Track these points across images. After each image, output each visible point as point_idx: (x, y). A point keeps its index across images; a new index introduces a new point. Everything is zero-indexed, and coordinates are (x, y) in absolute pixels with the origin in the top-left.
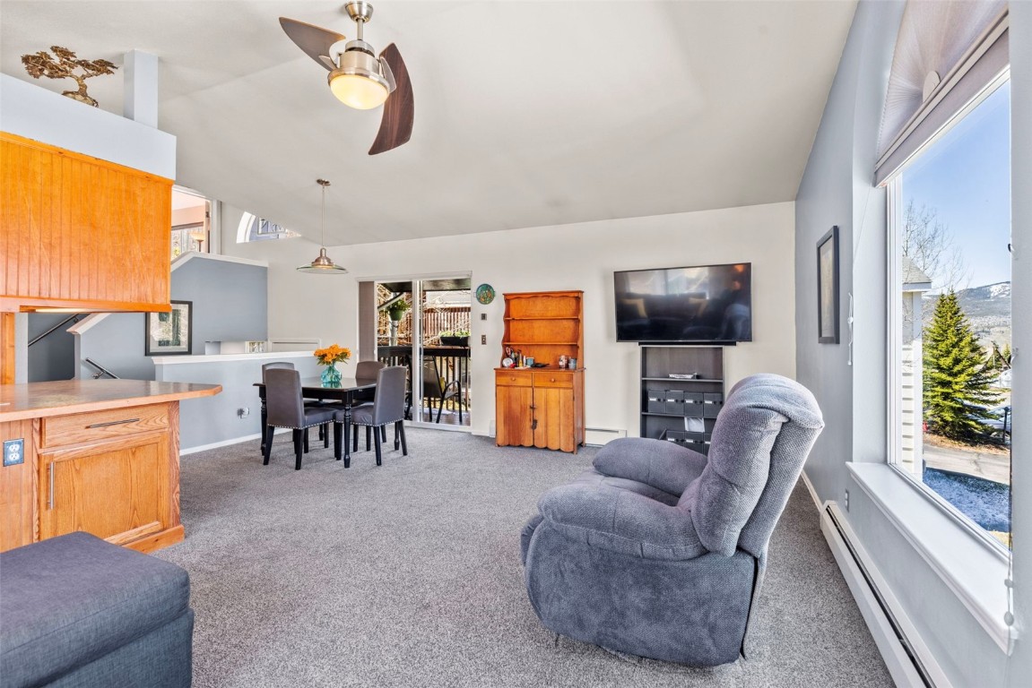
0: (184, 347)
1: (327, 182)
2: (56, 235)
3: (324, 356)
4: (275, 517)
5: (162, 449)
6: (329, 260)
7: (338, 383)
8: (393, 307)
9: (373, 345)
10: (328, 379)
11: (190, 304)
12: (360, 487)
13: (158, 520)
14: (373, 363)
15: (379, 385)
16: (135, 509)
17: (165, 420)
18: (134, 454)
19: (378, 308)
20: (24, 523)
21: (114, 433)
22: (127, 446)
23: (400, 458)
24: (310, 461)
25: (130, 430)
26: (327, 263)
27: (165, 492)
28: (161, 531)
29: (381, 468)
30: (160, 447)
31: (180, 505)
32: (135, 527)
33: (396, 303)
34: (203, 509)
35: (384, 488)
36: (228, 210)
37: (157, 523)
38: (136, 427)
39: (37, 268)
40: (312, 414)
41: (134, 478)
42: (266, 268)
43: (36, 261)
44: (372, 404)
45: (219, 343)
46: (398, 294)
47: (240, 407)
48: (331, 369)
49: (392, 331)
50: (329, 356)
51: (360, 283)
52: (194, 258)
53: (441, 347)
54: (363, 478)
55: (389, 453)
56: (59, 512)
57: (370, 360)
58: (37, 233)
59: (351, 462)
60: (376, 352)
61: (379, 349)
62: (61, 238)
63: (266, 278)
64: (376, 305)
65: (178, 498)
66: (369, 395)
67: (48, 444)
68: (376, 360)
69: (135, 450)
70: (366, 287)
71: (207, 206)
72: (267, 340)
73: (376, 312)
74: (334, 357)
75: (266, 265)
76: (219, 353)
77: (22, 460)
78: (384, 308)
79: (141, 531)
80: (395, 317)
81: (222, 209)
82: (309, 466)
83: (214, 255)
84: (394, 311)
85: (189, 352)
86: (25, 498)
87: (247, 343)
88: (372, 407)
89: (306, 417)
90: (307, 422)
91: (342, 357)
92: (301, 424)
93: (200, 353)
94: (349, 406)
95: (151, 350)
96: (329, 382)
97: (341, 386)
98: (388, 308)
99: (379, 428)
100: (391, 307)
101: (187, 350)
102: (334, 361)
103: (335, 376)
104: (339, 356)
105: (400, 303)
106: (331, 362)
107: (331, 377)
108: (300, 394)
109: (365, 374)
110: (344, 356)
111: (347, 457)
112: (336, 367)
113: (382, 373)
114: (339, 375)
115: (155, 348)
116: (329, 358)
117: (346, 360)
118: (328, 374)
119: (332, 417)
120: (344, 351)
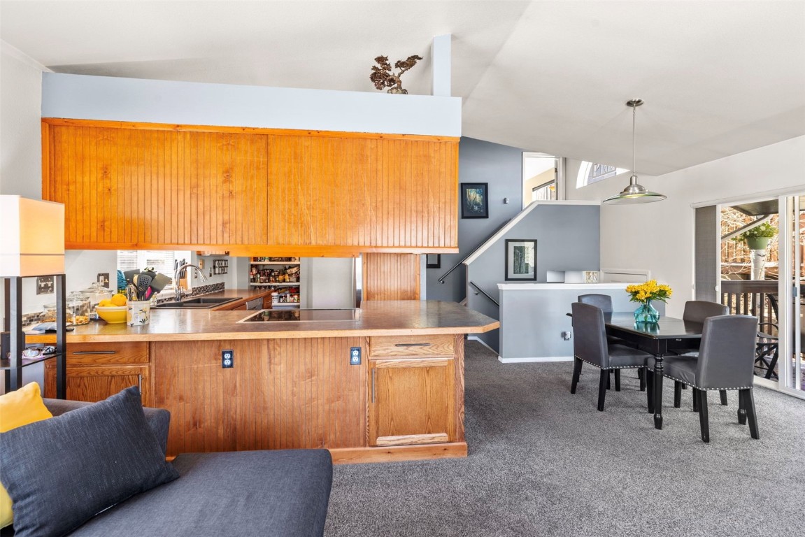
0: (531, 274)
1: (639, 101)
2: (379, 199)
3: (637, 292)
4: (551, 467)
5: (449, 372)
6: (640, 188)
7: (654, 326)
8: (751, 234)
9: (715, 280)
10: (641, 318)
11: (535, 241)
12: (667, 469)
13: (446, 432)
14: (708, 304)
15: (707, 336)
16: (429, 418)
17: (452, 348)
18: (428, 372)
20: (361, 408)
21: (414, 353)
22: (421, 365)
23: (744, 441)
24: (618, 403)
25: (425, 352)
26: (637, 191)
27: (451, 410)
28: (447, 442)
29: (708, 447)
30: (447, 370)
31: (465, 423)
32: (429, 433)
33: (755, 229)
34: (499, 427)
35: (702, 487)
36: (571, 163)
37: (445, 434)
38: (430, 350)
39: (369, 225)
40: (618, 355)
41: (428, 393)
42: (599, 206)
43: (369, 220)
44: (695, 354)
46: (759, 217)
47: (564, 330)
48: (646, 308)
49: (756, 261)
50: (642, 293)
51: (697, 209)
52: (539, 205)
54: (675, 455)
55: (727, 424)
56: (380, 405)
57: (710, 300)
58: (369, 200)
59: (664, 423)
60: (718, 288)
62: (382, 201)
63: (599, 215)
64: (722, 234)
65: (463, 417)
66: (694, 344)
67: (373, 354)
68: (719, 300)
69: (429, 370)
70: (704, 212)
71: (556, 163)
72: (599, 270)
74: (648, 295)
77: (360, 363)
78: (736, 236)
79: (433, 438)
80: (753, 245)
81: (566, 164)
82: (613, 409)
83: (561, 202)
84: (754, 238)
85: (534, 279)
86: (362, 389)
87: (584, 273)
88: (694, 360)
89: (611, 358)
90: (612, 363)
91: (659, 295)
92: (604, 364)
93: (544, 281)
94: (661, 356)
95: (509, 277)
96: (643, 322)
97: (659, 328)
98: (745, 235)
99: (705, 392)
100: (748, 233)
101: (533, 277)
102: (649, 299)
103: (651, 316)
104: (655, 294)
105: (763, 228)
106: (645, 301)
107: (646, 317)
108: (603, 333)
109: (696, 316)
110: (662, 294)
111: (658, 416)
112: (651, 306)
113: (711, 323)
114: (657, 317)
115: (511, 275)
116: (642, 296)
117: (666, 299)
118: (642, 314)
119: (643, 362)
120: (662, 289)
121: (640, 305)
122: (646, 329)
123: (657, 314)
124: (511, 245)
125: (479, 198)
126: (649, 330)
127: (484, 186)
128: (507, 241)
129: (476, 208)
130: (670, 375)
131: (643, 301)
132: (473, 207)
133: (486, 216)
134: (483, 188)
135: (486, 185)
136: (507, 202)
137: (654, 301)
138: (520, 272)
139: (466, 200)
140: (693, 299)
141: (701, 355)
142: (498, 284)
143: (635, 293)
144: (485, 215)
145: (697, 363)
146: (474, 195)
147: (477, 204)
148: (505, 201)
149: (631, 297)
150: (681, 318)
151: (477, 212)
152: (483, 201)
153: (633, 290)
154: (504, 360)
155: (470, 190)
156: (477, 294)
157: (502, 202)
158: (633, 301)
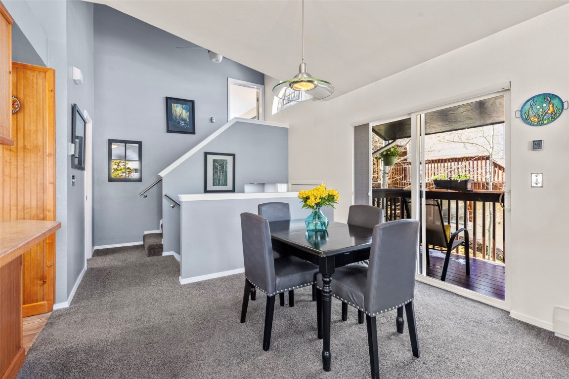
0: (229, 187)
3: (308, 198)
8: (387, 154)
9: (368, 187)
10: (312, 226)
11: (234, 155)
14: (368, 207)
19: (373, 154)
33: (389, 150)
40: (286, 274)
42: (288, 128)
45: (264, 184)
46: (390, 141)
48: (316, 215)
49: (384, 177)
50: (312, 198)
51: (356, 128)
52: (237, 123)
53: (434, 190)
60: (370, 194)
61: (374, 191)
63: (288, 136)
64: (371, 151)
68: (371, 204)
70: (361, 130)
71: (257, 93)
72: (288, 183)
73: (371, 158)
74: (318, 200)
75: (286, 126)
76: (263, 192)
78: (378, 155)
80: (387, 163)
84: (387, 157)
85: (233, 191)
87: (278, 185)
89: (278, 280)
90: (279, 286)
91: (328, 200)
92: (270, 289)
93: (243, 192)
94: (329, 278)
95: (208, 189)
96: (313, 231)
97: (328, 235)
98: (382, 154)
99: (375, 318)
100: (385, 153)
101: (232, 189)
102: (318, 205)
103: (321, 224)
104: (324, 199)
105: (392, 150)
106: (315, 207)
107: (316, 224)
108: (269, 250)
109: (360, 220)
110: (331, 198)
111: (327, 354)
112: (321, 212)
113: (381, 232)
114: (327, 223)
115: (210, 187)
116: (312, 202)
117: (334, 204)
118: (312, 221)
119: (312, 278)
120: (331, 193)
121: (310, 212)
122: (316, 238)
123: (326, 221)
124: (210, 158)
125: (185, 114)
126: (319, 239)
127: (191, 103)
128: (206, 154)
129: (182, 124)
130: (339, 295)
131: (313, 207)
132: (179, 122)
133: (193, 133)
134: (190, 105)
135: (193, 102)
136: (214, 121)
137: (323, 207)
138: (219, 184)
139: (172, 114)
140: (353, 204)
141: (370, 265)
142: (179, 195)
143: (307, 199)
144: (191, 131)
145: (366, 275)
146: (179, 111)
147: (184, 120)
148: (211, 120)
149: (303, 204)
150: (346, 223)
151: (183, 127)
152: (189, 117)
153: (305, 196)
154: (183, 281)
155: (175, 105)
156: (173, 207)
157: (210, 120)
158: (304, 208)
